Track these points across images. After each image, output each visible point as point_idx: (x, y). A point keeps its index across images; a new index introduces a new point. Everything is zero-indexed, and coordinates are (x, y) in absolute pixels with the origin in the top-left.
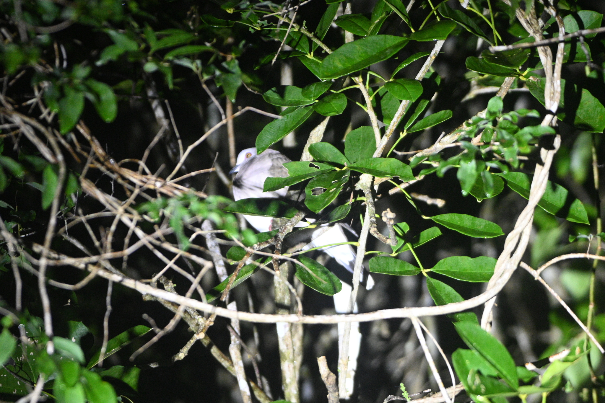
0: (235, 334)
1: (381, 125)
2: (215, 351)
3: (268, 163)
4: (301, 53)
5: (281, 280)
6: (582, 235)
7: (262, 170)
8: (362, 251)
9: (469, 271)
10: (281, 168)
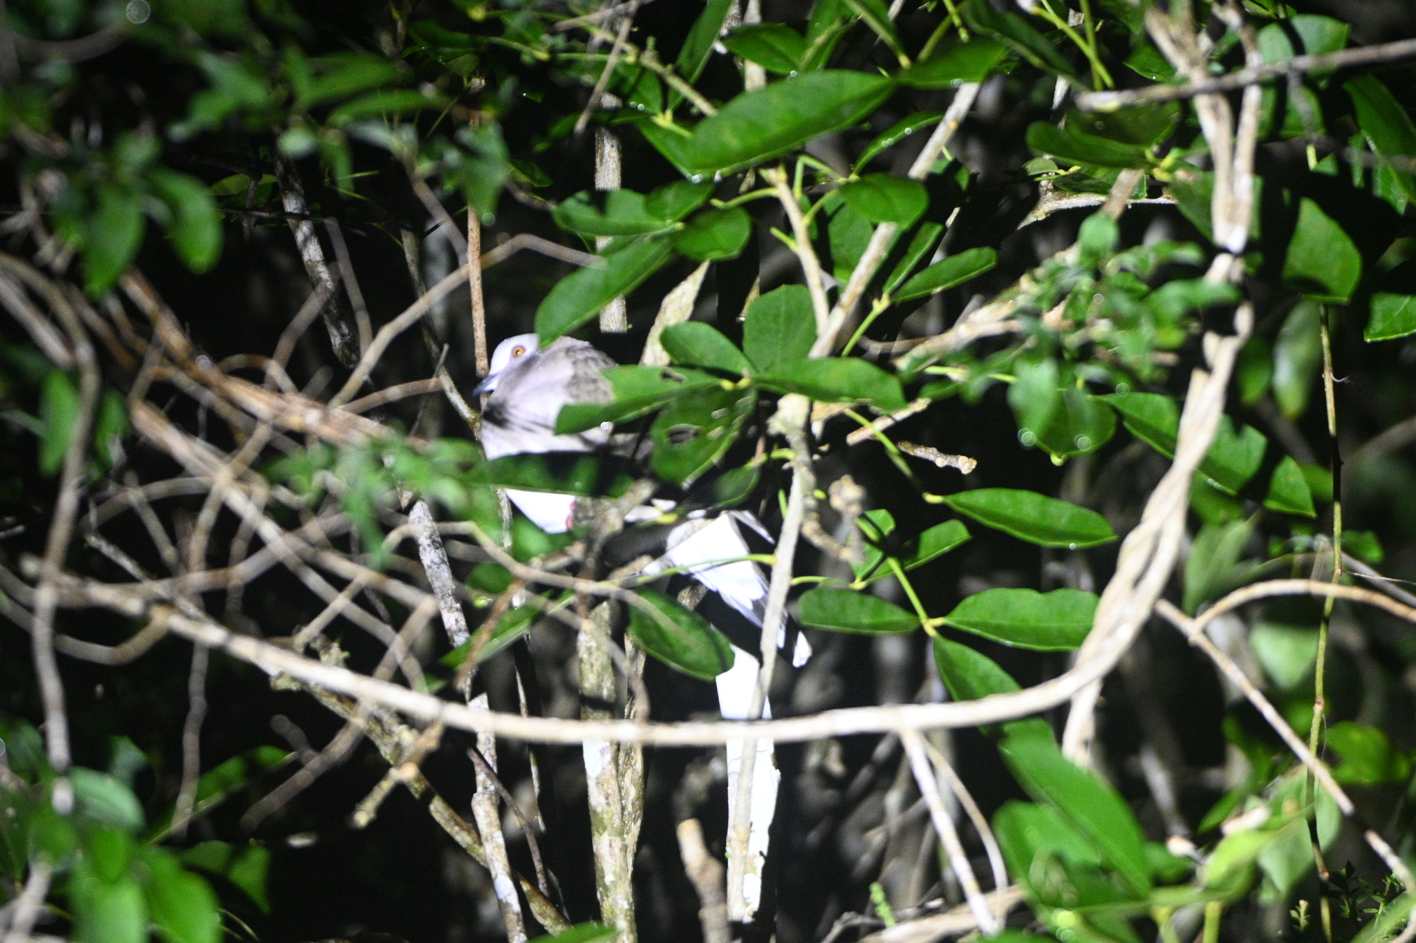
0: (486, 770)
1: (830, 283)
2: (438, 809)
3: (564, 370)
4: (642, 113)
5: (594, 644)
6: (1301, 539)
7: (551, 386)
8: (783, 578)
9: (1033, 623)
10: (594, 381)
